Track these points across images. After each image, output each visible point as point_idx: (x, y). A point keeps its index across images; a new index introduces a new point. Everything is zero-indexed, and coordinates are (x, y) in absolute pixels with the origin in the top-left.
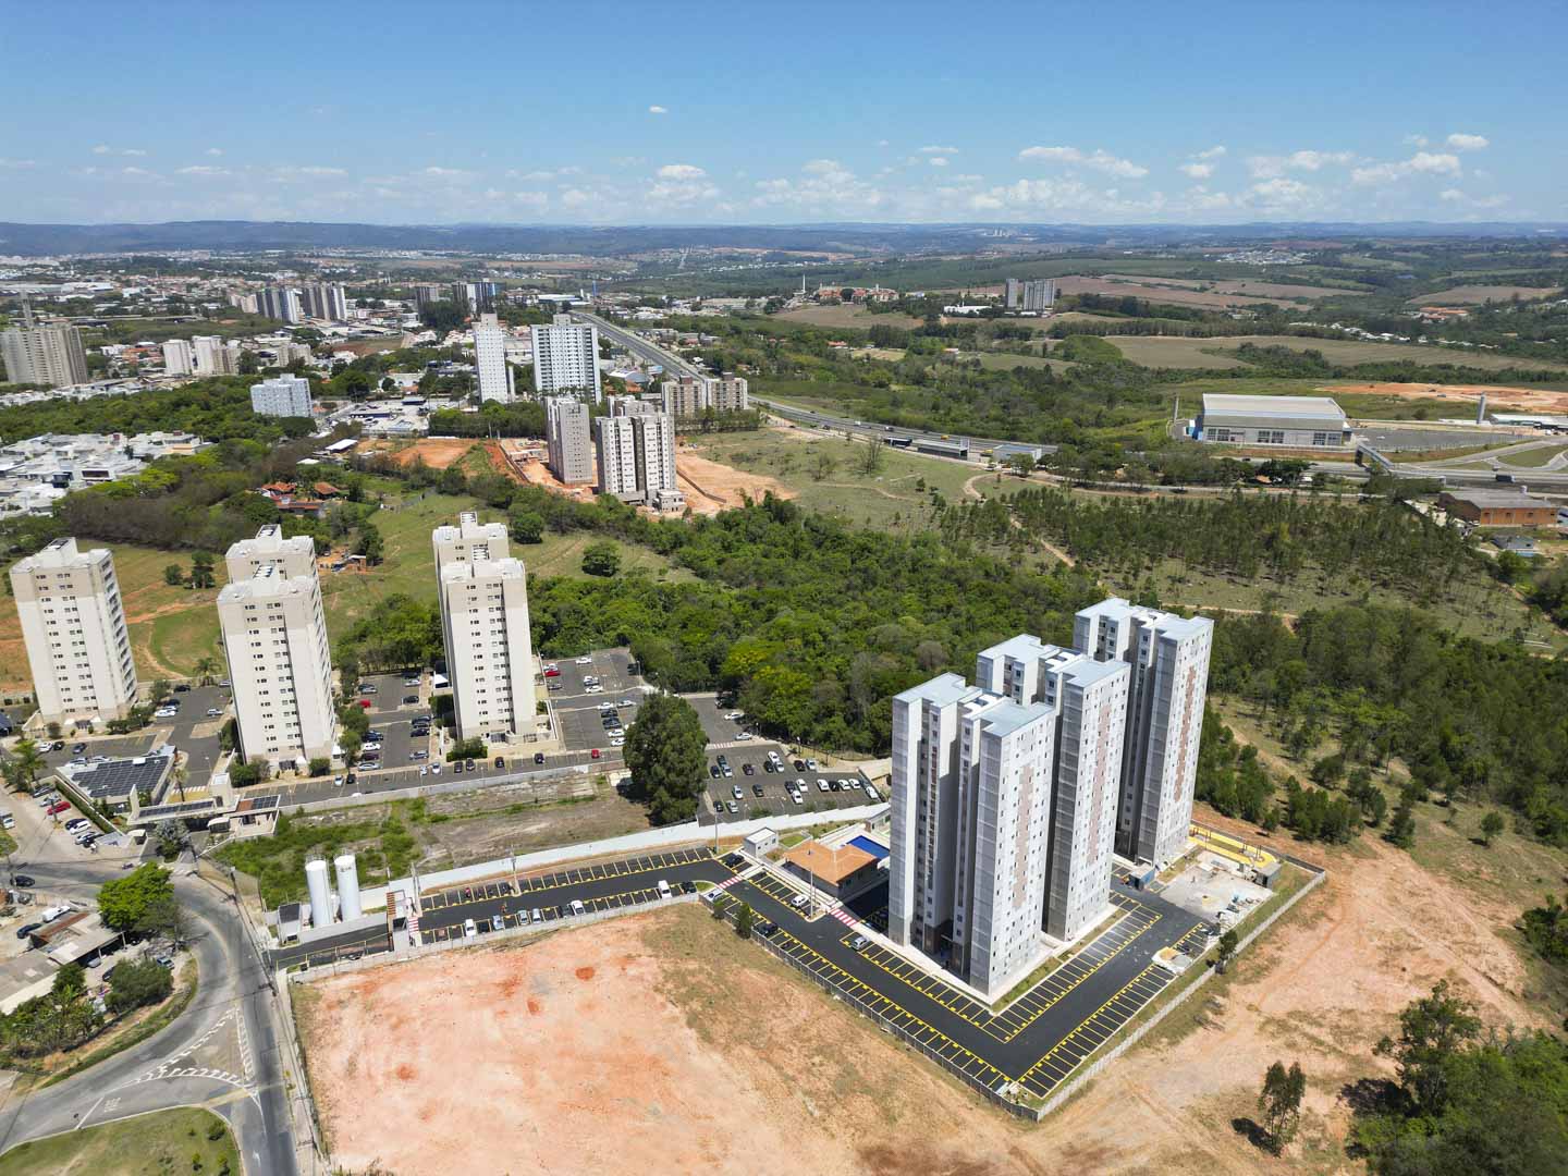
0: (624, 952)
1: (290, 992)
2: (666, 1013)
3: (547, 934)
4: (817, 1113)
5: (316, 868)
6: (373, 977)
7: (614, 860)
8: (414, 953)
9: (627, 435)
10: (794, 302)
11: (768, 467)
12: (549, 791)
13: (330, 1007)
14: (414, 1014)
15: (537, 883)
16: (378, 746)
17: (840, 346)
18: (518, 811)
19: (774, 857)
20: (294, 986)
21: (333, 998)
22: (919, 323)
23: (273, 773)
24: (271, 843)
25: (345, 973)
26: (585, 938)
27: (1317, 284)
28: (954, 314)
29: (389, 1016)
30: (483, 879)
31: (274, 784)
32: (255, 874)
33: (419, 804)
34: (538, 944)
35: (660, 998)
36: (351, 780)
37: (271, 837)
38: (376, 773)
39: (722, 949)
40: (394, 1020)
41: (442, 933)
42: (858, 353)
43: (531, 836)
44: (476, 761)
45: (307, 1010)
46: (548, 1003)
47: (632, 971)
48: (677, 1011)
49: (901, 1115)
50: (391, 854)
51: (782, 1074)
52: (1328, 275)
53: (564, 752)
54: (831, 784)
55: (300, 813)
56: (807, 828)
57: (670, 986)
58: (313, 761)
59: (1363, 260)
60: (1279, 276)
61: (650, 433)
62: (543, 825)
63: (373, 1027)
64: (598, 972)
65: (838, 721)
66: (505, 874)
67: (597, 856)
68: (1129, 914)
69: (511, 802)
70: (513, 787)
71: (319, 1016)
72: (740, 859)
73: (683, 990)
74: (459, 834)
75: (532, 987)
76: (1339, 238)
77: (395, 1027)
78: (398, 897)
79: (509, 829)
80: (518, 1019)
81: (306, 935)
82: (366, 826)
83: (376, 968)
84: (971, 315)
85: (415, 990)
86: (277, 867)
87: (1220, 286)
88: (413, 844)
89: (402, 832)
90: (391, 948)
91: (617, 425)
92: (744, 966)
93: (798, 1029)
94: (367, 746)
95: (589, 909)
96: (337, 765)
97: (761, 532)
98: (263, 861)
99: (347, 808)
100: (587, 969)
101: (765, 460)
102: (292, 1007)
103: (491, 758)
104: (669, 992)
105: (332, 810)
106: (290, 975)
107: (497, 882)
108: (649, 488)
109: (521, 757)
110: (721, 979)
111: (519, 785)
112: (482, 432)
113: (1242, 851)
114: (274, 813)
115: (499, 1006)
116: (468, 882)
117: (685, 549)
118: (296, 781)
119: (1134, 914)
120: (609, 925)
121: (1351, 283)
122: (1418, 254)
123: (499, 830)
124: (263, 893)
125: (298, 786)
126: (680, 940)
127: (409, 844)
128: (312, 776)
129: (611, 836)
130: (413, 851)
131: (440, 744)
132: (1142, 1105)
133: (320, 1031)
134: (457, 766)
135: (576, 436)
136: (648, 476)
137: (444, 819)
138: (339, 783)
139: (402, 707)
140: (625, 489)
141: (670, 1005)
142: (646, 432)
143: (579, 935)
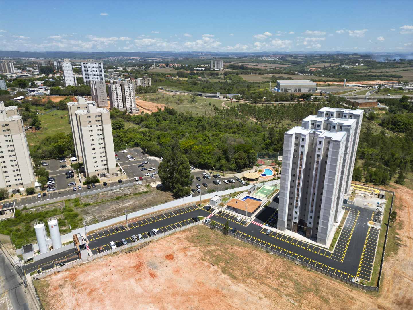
0: (182, 246)
1: (34, 284)
2: (211, 269)
3: (147, 244)
4: (296, 304)
5: (39, 227)
6: (74, 272)
7: (163, 213)
8: (90, 259)
9: (119, 90)
10: (152, 68)
11: (162, 102)
12: (129, 191)
13: (55, 289)
14: (98, 286)
15: (135, 225)
16: (54, 182)
17: (169, 77)
18: (118, 199)
19: (222, 205)
20: (35, 281)
21: (56, 284)
22: (189, 72)
23: (10, 195)
24: (13, 221)
25: (59, 272)
26: (164, 243)
27: (283, 64)
28: (197, 70)
29: (86, 289)
30: (112, 225)
31: (11, 200)
32: (8, 234)
33: (76, 201)
34: (145, 248)
35: (206, 264)
36: (45, 195)
37: (14, 219)
38: (55, 191)
39: (221, 240)
40: (88, 290)
41: (101, 249)
42: (174, 78)
43: (127, 207)
44: (95, 184)
45: (44, 292)
46: (158, 272)
47: (189, 253)
48: (216, 268)
49: (329, 299)
50: (69, 220)
51: (272, 289)
52: (285, 62)
53: (128, 179)
54: (229, 181)
55: (25, 208)
56: (228, 195)
57: (207, 257)
58: (27, 189)
59: (292, 59)
60: (274, 62)
61: (127, 90)
62: (131, 203)
63: (79, 295)
64: (175, 256)
65: (223, 162)
66: (121, 222)
67: (156, 212)
68: (349, 212)
69: (115, 196)
70: (114, 191)
71: (51, 294)
72: (210, 208)
73: (214, 259)
74: (97, 209)
75: (148, 266)
76: (284, 55)
77: (90, 294)
78: (78, 236)
79: (117, 206)
80: (147, 282)
81: (37, 257)
82: (55, 210)
83: (74, 268)
84: (202, 70)
85: (95, 275)
86: (18, 230)
87: (260, 64)
88: (78, 215)
89: (72, 211)
90: (80, 258)
91: (116, 87)
92: (232, 246)
93: (267, 268)
94: (49, 183)
95: (160, 232)
96: (38, 190)
97: (167, 117)
98: (11, 229)
99: (45, 205)
100: (169, 255)
101: (160, 100)
102: (36, 292)
103: (101, 183)
104: (209, 260)
105: (39, 206)
106: (32, 276)
107: (118, 226)
108: (127, 107)
109: (113, 182)
110: (226, 252)
111: (117, 190)
112: (68, 94)
113: (367, 189)
114: (13, 209)
115: (138, 276)
116: (106, 227)
117: (144, 122)
118: (21, 197)
119: (351, 211)
120: (172, 236)
121: (291, 64)
122: (303, 58)
123: (113, 206)
124: (13, 242)
125: (21, 199)
126: (203, 239)
127: (76, 215)
128: (27, 195)
129: (160, 204)
130: (79, 218)
131: (80, 180)
132: (405, 278)
133: (52, 301)
134: (88, 186)
135: (102, 91)
136: (127, 103)
137: (89, 205)
138: (40, 196)
139: (60, 169)
140: (120, 108)
141: (211, 266)
142: (125, 89)
143: (160, 242)
